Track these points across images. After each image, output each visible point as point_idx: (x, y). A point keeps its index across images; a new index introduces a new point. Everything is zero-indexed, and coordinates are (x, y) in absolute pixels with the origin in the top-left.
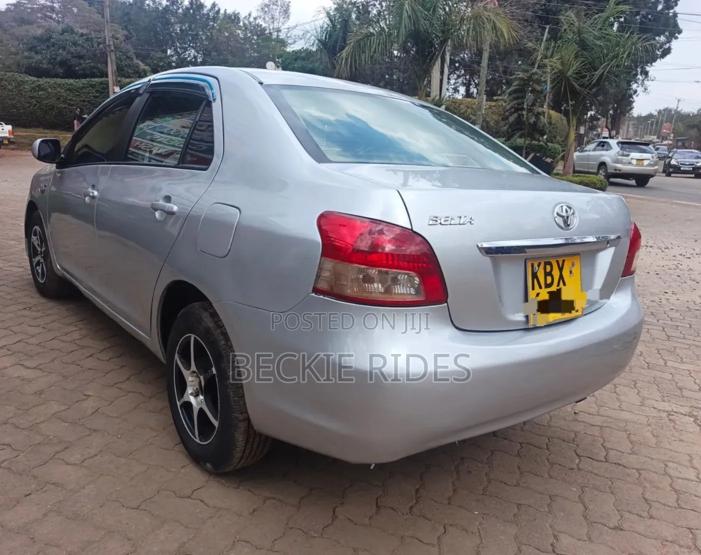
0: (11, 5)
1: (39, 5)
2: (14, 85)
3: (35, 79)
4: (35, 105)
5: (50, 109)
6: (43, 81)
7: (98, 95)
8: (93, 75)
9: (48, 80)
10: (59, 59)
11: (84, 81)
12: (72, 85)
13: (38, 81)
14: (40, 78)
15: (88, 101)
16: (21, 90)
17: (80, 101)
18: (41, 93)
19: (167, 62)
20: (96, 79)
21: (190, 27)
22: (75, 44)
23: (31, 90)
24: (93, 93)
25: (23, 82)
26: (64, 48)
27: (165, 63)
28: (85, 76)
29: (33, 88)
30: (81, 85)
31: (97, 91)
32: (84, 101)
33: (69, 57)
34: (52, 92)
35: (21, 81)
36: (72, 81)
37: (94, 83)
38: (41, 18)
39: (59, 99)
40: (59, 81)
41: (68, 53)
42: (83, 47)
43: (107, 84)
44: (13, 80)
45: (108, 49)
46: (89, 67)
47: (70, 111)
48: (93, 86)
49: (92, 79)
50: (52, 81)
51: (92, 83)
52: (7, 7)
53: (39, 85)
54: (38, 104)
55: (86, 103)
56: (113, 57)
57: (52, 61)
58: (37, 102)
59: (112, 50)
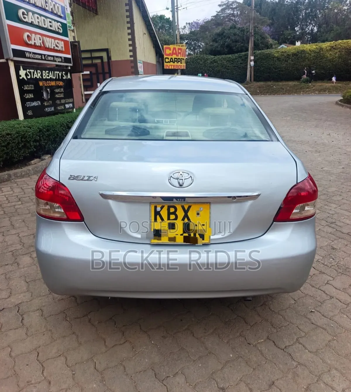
0: (214, 17)
1: (227, 14)
2: (203, 61)
3: (213, 57)
4: (211, 71)
5: (218, 73)
6: (216, 57)
7: (242, 62)
8: (241, 51)
9: (219, 56)
10: (226, 44)
11: (236, 55)
12: (230, 58)
13: (214, 58)
14: (216, 56)
15: (237, 66)
16: (206, 64)
17: (233, 67)
18: (215, 64)
19: (293, 36)
20: (243, 53)
21: (311, 10)
22: (235, 34)
23: (210, 63)
24: (240, 61)
25: (207, 59)
26: (229, 38)
27: (291, 36)
28: (237, 52)
29: (211, 62)
30: (235, 58)
31: (242, 60)
32: (235, 66)
33: (231, 42)
34: (220, 63)
35: (206, 59)
36: (230, 56)
37: (241, 55)
38: (228, 21)
39: (223, 66)
40: (224, 56)
41: (231, 40)
42: (238, 35)
43: (248, 56)
44: (203, 59)
45: (250, 35)
46: (240, 47)
47: (227, 72)
48: (240, 57)
49: (241, 53)
50: (220, 57)
51: (240, 55)
52: (211, 18)
53: (214, 60)
54: (213, 70)
55: (236, 67)
56: (253, 39)
57: (222, 46)
58: (213, 69)
59: (253, 35)
